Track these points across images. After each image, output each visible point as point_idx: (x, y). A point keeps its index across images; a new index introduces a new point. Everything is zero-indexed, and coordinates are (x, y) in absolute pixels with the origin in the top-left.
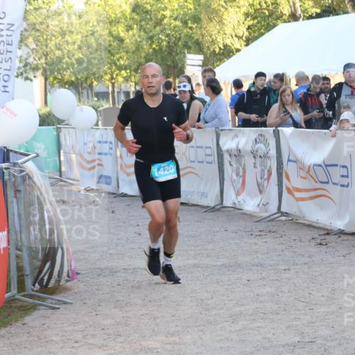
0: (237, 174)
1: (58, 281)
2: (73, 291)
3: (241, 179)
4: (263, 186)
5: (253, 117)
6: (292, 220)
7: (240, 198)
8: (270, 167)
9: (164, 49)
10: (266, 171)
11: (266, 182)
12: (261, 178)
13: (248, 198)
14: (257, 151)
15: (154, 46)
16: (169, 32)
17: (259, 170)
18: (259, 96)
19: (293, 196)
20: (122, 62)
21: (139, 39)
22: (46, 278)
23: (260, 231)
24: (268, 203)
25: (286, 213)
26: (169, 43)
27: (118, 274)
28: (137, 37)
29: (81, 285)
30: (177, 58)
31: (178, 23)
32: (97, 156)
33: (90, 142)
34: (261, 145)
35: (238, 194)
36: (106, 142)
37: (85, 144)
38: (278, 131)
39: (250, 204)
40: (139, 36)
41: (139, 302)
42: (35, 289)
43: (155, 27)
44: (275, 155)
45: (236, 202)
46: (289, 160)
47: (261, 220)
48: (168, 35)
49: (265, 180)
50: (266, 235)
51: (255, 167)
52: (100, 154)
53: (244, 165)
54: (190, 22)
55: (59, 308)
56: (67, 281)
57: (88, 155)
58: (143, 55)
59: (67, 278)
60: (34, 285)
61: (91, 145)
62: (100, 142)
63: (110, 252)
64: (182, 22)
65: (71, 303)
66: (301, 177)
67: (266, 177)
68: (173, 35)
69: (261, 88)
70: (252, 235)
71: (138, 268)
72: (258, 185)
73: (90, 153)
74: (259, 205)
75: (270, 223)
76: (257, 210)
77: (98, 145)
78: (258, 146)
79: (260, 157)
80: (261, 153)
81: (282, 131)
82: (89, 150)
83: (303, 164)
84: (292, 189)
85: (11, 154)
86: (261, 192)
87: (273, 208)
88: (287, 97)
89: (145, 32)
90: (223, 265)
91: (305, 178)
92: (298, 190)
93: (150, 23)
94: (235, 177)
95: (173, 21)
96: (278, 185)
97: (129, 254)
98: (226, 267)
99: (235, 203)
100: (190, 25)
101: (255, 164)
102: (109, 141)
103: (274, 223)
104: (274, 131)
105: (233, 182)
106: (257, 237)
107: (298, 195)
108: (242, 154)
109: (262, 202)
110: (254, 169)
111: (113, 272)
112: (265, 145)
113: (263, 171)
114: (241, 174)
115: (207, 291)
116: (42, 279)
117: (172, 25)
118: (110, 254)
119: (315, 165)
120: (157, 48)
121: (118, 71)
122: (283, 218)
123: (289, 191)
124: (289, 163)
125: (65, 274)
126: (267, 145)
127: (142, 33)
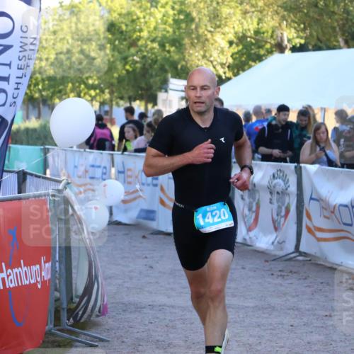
0: (250, 209)
1: (90, 316)
2: (103, 327)
3: (254, 215)
4: (279, 223)
5: (276, 152)
6: (310, 260)
7: (252, 234)
8: (289, 204)
9: (138, 70)
10: (283, 209)
11: (283, 219)
12: (277, 215)
13: (261, 234)
14: (274, 187)
15: (128, 67)
16: (145, 54)
17: (275, 206)
18: (280, 130)
19: (314, 235)
20: (90, 82)
21: (112, 60)
22: (81, 313)
23: (280, 271)
24: (284, 242)
25: (305, 253)
26: (144, 65)
27: (145, 310)
28: (110, 56)
29: (110, 321)
30: (152, 80)
31: (156, 45)
32: (88, 180)
33: (82, 165)
34: (279, 181)
35: (249, 229)
36: (99, 167)
37: (76, 167)
38: (301, 167)
39: (264, 241)
40: (113, 56)
41: (182, 343)
42: (70, 324)
43: (129, 48)
44: (296, 193)
45: (247, 238)
46: (311, 199)
47: (277, 259)
48: (144, 57)
49: (282, 217)
50: (288, 275)
51: (271, 203)
52: (92, 178)
53: (258, 200)
54: (167, 45)
55: (97, 346)
56: (98, 316)
57: (77, 179)
58: (116, 75)
59: (98, 313)
60: (69, 320)
61: (82, 169)
62: (93, 166)
63: (126, 285)
64: (159, 45)
65: (108, 341)
66: (325, 217)
67: (283, 213)
68: (149, 57)
69: (284, 123)
70: (272, 274)
71: (165, 305)
72: (274, 222)
73: (80, 177)
74: (273, 243)
75: (287, 262)
76: (272, 248)
77: (91, 169)
78: (276, 181)
79: (278, 193)
80: (279, 189)
81: (305, 167)
82: (80, 173)
83: (327, 203)
84: (313, 229)
85: (28, 177)
86: (276, 229)
87: (290, 247)
88: (322, 135)
89: (119, 52)
90: (256, 306)
91: (328, 218)
92: (320, 230)
93: (125, 43)
94: (246, 211)
95: (149, 43)
96: (297, 223)
97: (147, 289)
98: (259, 309)
99: (245, 239)
100: (167, 48)
101: (271, 199)
102: (103, 165)
103: (292, 263)
104: (296, 167)
105: (244, 217)
106: (280, 278)
107: (319, 235)
108: (256, 188)
109: (278, 239)
110: (270, 205)
111: (138, 308)
112: (284, 181)
113: (279, 207)
114: (254, 209)
115: (251, 336)
116: (78, 313)
117: (149, 47)
118: (127, 287)
119: (341, 205)
120: (131, 69)
121: (86, 90)
122: (300, 258)
123: (309, 230)
124: (312, 201)
125: (97, 309)
126: (286, 181)
127: (116, 54)
